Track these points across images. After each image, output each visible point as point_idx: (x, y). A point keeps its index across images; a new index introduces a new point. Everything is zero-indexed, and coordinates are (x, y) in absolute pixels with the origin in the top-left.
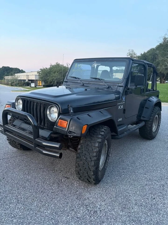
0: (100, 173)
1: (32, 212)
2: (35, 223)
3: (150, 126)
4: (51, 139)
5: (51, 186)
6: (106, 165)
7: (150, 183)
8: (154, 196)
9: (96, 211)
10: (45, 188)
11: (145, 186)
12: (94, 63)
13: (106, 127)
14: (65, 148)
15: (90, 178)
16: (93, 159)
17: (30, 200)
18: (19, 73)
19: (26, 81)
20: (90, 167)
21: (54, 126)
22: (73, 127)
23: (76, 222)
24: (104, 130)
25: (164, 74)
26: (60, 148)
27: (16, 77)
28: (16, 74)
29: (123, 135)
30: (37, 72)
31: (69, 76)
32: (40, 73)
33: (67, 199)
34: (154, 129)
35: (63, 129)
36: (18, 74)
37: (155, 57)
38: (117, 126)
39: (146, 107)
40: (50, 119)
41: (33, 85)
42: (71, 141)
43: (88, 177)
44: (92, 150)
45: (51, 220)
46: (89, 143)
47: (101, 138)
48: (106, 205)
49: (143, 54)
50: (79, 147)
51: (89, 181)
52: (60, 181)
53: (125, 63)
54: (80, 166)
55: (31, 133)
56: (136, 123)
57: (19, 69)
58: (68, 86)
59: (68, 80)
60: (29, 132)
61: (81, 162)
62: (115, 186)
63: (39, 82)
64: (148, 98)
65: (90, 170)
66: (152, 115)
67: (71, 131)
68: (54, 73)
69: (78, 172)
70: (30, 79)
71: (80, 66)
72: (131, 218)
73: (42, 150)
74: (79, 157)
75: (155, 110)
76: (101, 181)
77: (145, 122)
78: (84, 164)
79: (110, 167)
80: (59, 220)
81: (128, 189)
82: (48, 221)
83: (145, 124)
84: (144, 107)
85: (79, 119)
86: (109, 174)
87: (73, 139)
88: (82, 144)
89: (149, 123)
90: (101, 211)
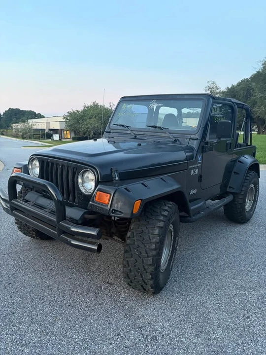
0: (161, 277)
1: (54, 338)
3: (241, 201)
4: (84, 223)
5: (84, 296)
6: (172, 264)
7: (242, 292)
8: (248, 313)
9: (156, 337)
10: (74, 300)
11: (234, 297)
12: (153, 102)
13: (171, 203)
14: (107, 237)
15: (146, 284)
16: (150, 254)
17: (50, 319)
18: (35, 118)
19: (46, 131)
20: (146, 267)
21: (89, 202)
22: (119, 204)
23: (123, 353)
24: (168, 209)
25: (264, 120)
26: (98, 237)
27: (30, 124)
28: (29, 121)
29: (199, 216)
30: (62, 117)
31: (113, 123)
32: (68, 118)
33: (109, 318)
34: (248, 206)
35: (103, 207)
36: (33, 120)
37: (250, 92)
38: (188, 202)
39: (234, 172)
40: (83, 191)
41: (56, 137)
42: (115, 226)
43: (143, 282)
44: (148, 239)
45: (84, 350)
46: (144, 228)
47: (162, 221)
48: (171, 327)
49: (230, 87)
50: (129, 234)
51: (144, 288)
52: (99, 288)
53: (201, 103)
54: (130, 264)
55: (52, 212)
56: (220, 197)
57: (35, 113)
58: (112, 139)
59: (111, 129)
60: (50, 211)
61: (132, 258)
62: (185, 298)
63: (65, 133)
64: (238, 158)
65: (145, 271)
66: (245, 184)
67: (115, 209)
68: (90, 118)
69: (127, 275)
70: (51, 128)
71: (131, 108)
72: (212, 348)
73: (70, 239)
74: (129, 250)
75: (250, 176)
76: (164, 288)
77: (234, 196)
78: (137, 262)
79: (178, 266)
80: (97, 351)
81: (206, 302)
82: (79, 352)
83: (234, 197)
84: (231, 172)
85: (128, 191)
86: (176, 278)
87: (119, 222)
88: (134, 231)
89: (241, 197)
90: (163, 336)
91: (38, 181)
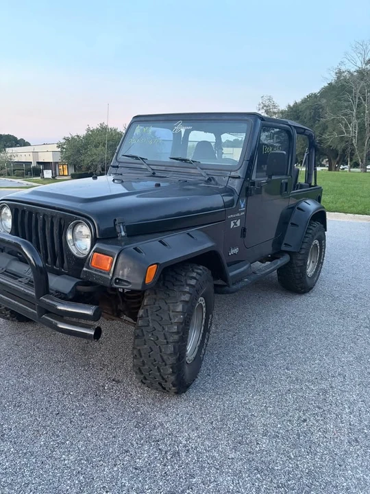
0: (187, 370)
1: (34, 460)
2: (40, 483)
3: (300, 263)
4: (77, 297)
5: (78, 401)
6: (203, 351)
7: (298, 386)
8: (304, 414)
9: (178, 453)
10: (64, 406)
11: (286, 393)
12: (178, 125)
13: (201, 267)
14: (111, 317)
15: (166, 381)
16: (171, 339)
17: (29, 434)
18: (15, 146)
19: (33, 165)
20: (165, 357)
21: (83, 268)
22: (126, 270)
23: (132, 477)
24: (197, 276)
25: (337, 151)
26: (96, 317)
27: (9, 155)
28: (7, 149)
29: (241, 284)
30: (56, 145)
31: (122, 152)
32: (65, 147)
33: (113, 429)
34: (310, 270)
35: (102, 274)
36: (13, 148)
37: (319, 112)
38: (226, 265)
39: (292, 224)
40: (75, 252)
41: (48, 174)
42: (123, 301)
43: (160, 378)
44: (168, 319)
45: (76, 476)
46: (162, 304)
47: (188, 293)
48: (199, 437)
49: (292, 105)
50: (141, 312)
51: (162, 387)
52: (101, 388)
53: (244, 126)
54: (143, 355)
55: (29, 284)
56: (272, 258)
57: (15, 138)
58: (119, 177)
59: (120, 162)
60: (27, 281)
61: (146, 346)
62: (221, 397)
63: (61, 167)
64: (298, 204)
65: (164, 364)
66: (306, 240)
67: (120, 277)
68: (96, 146)
69: (139, 368)
70: (40, 161)
71: (153, 133)
72: (254, 464)
73: (56, 322)
74: (140, 334)
75: (313, 229)
76: (192, 385)
77: (290, 256)
78: (152, 351)
79: (212, 354)
80: (95, 476)
81: (249, 402)
82: (70, 479)
83: (291, 259)
84: (287, 223)
85: (139, 251)
86: (210, 370)
87: (128, 295)
88: (148, 307)
89: (300, 258)
90: (188, 450)
91: (7, 239)
